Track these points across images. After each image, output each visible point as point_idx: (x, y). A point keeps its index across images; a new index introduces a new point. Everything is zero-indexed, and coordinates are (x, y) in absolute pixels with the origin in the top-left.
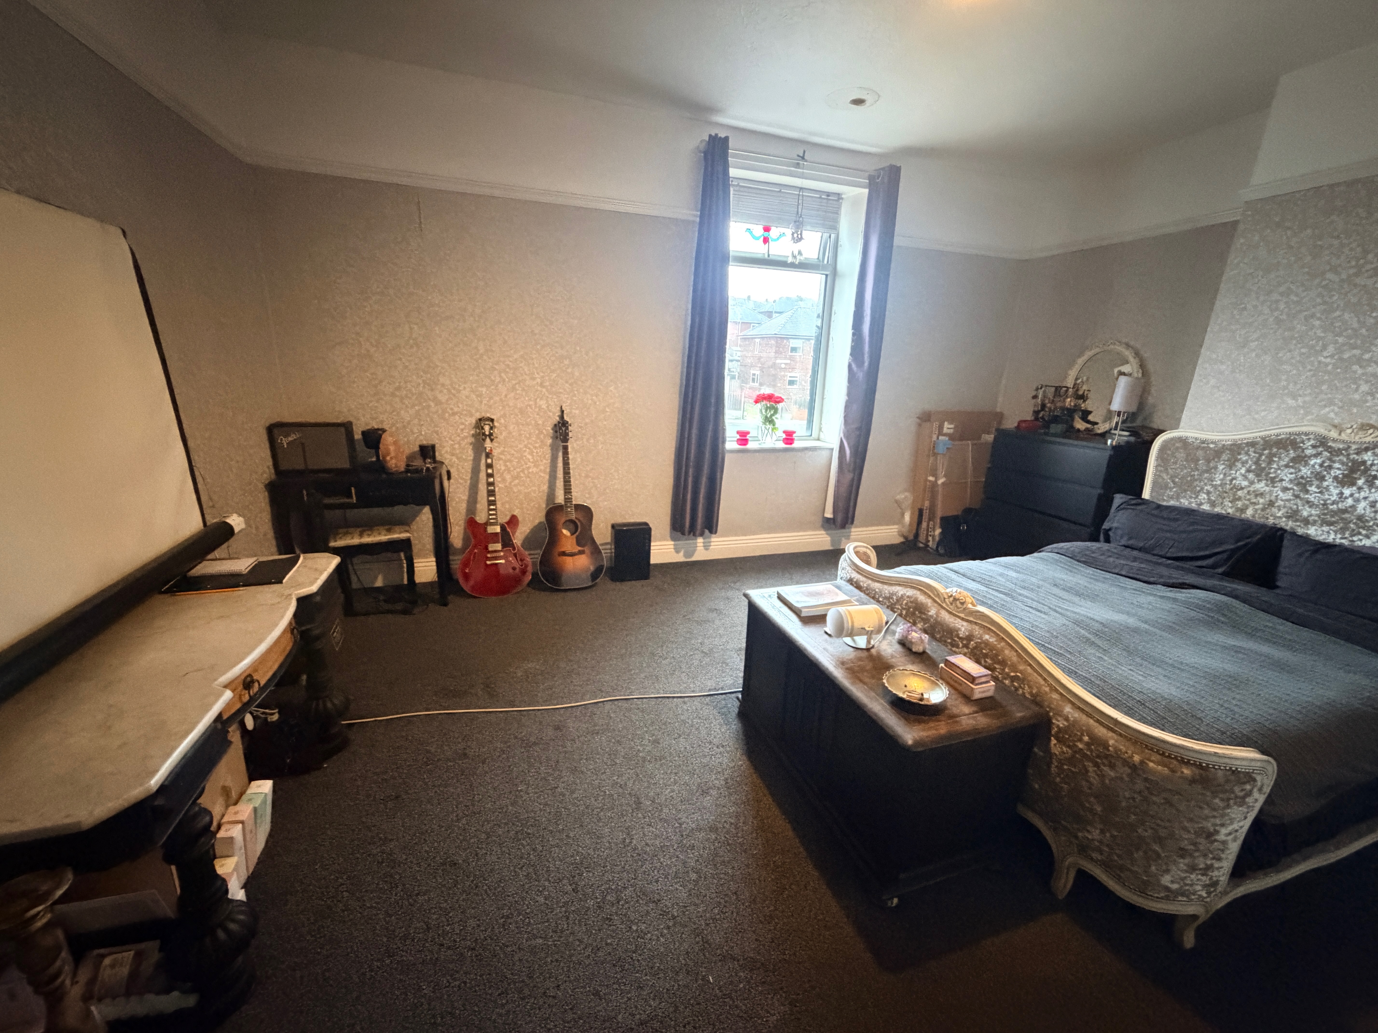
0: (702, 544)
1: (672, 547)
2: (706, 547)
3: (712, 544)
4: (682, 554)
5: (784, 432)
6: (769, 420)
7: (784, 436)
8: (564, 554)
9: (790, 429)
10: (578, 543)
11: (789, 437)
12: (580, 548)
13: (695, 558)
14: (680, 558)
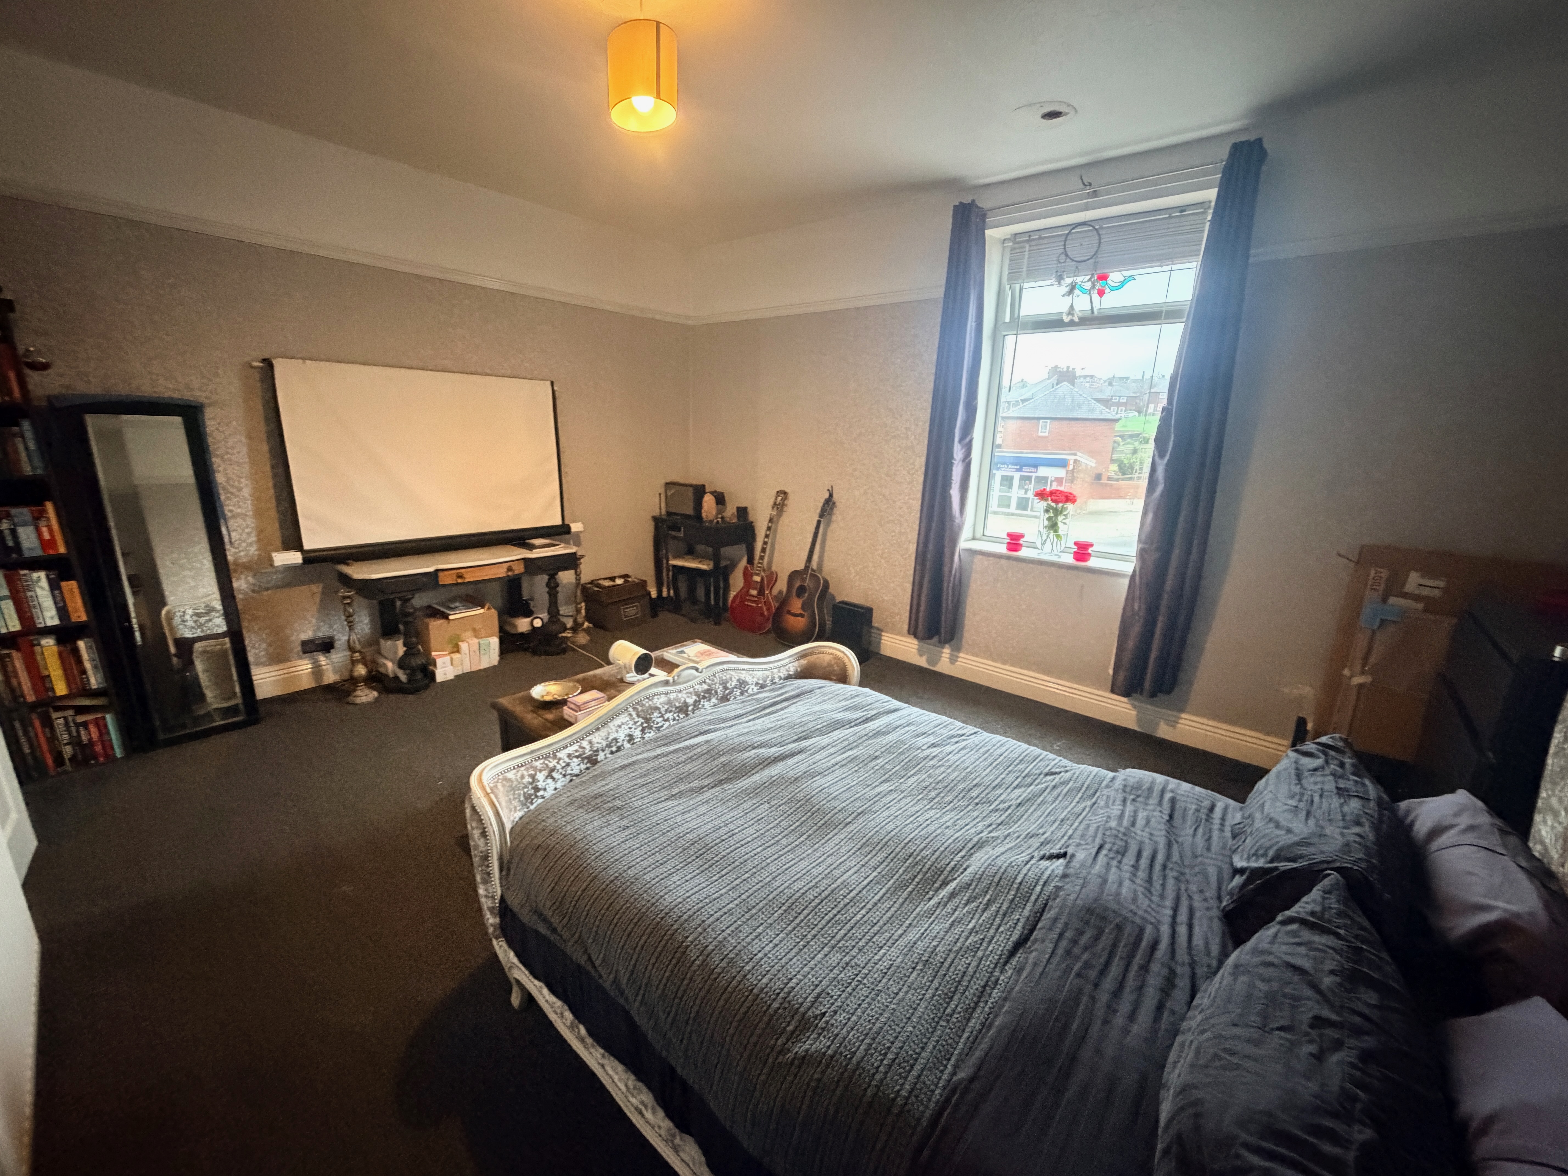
0: (948, 656)
1: (916, 647)
2: (953, 660)
3: (959, 659)
4: (924, 658)
5: (1076, 544)
6: (1053, 526)
7: (1075, 549)
8: (789, 612)
9: (1084, 538)
10: (803, 608)
11: (1082, 551)
12: (802, 612)
13: (938, 668)
14: (922, 662)
